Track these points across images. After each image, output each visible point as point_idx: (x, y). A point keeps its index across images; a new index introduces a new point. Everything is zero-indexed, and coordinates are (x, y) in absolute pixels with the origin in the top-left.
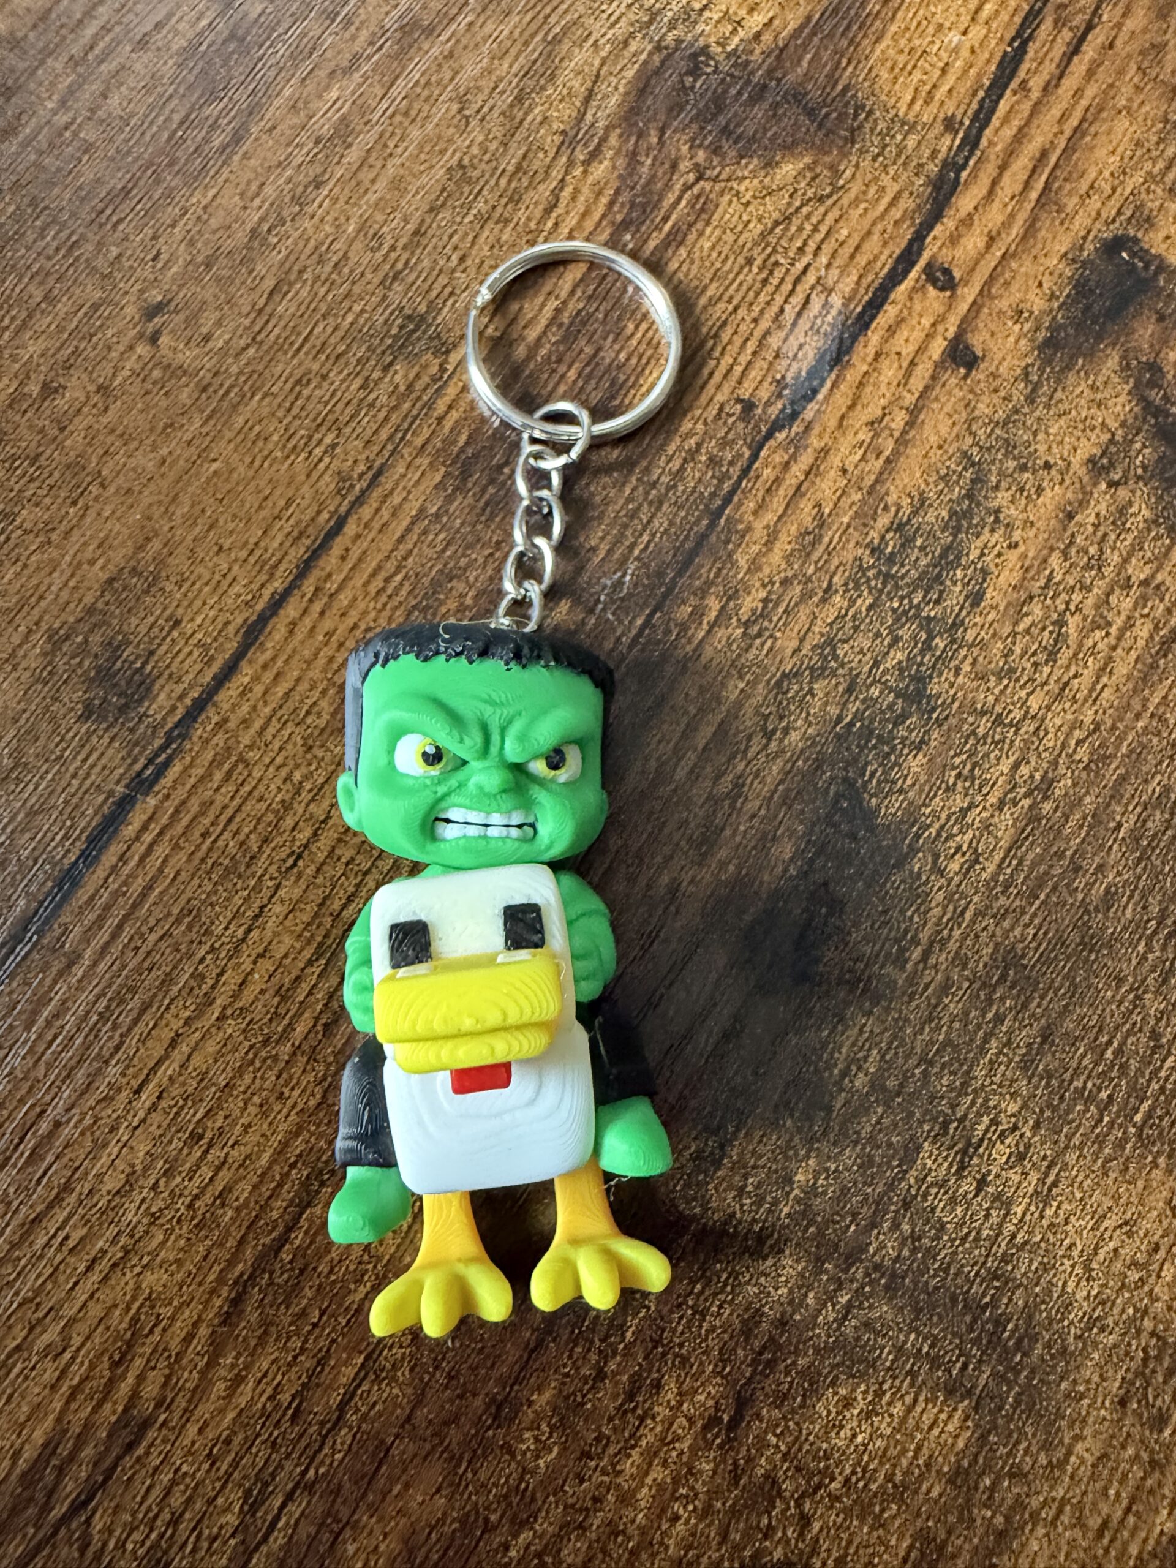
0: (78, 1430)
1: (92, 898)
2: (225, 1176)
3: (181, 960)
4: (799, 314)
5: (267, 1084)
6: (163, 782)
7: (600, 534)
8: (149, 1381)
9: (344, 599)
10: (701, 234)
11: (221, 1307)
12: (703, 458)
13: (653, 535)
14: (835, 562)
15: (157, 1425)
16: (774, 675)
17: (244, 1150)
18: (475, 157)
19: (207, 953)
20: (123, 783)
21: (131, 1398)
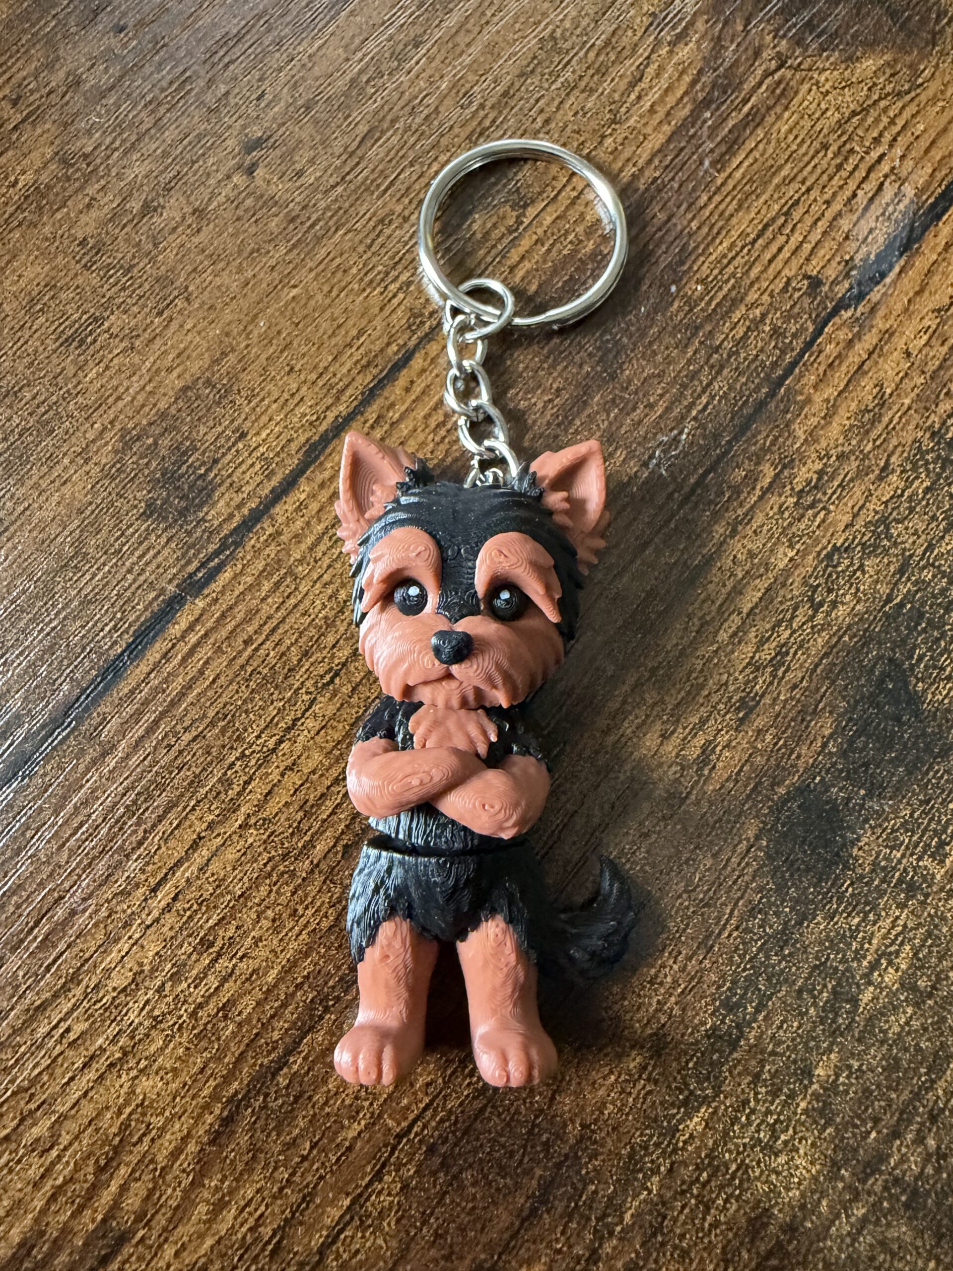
0: (55, 1234)
1: (132, 692)
2: (230, 988)
3: (211, 763)
4: (871, 200)
5: (282, 900)
6: (213, 586)
7: (659, 391)
8: (131, 1193)
9: (404, 429)
10: (779, 117)
11: (211, 1125)
12: (767, 328)
13: (713, 397)
14: (894, 442)
15: (134, 1241)
16: (825, 548)
17: (253, 964)
18: (566, 30)
19: (237, 759)
20: (176, 582)
21: (112, 1208)
